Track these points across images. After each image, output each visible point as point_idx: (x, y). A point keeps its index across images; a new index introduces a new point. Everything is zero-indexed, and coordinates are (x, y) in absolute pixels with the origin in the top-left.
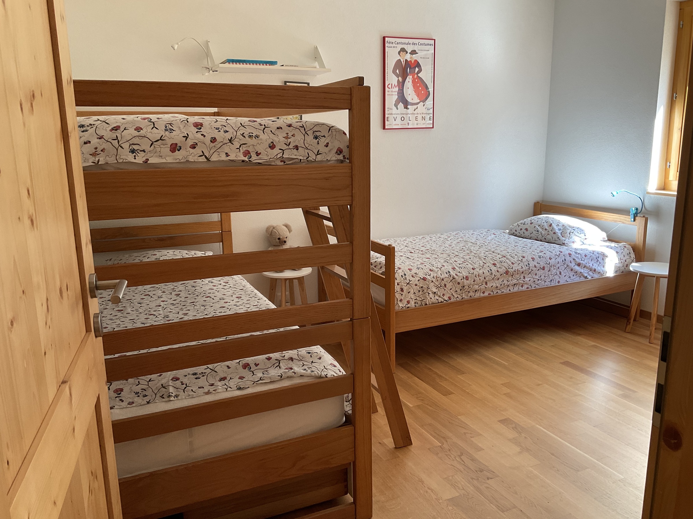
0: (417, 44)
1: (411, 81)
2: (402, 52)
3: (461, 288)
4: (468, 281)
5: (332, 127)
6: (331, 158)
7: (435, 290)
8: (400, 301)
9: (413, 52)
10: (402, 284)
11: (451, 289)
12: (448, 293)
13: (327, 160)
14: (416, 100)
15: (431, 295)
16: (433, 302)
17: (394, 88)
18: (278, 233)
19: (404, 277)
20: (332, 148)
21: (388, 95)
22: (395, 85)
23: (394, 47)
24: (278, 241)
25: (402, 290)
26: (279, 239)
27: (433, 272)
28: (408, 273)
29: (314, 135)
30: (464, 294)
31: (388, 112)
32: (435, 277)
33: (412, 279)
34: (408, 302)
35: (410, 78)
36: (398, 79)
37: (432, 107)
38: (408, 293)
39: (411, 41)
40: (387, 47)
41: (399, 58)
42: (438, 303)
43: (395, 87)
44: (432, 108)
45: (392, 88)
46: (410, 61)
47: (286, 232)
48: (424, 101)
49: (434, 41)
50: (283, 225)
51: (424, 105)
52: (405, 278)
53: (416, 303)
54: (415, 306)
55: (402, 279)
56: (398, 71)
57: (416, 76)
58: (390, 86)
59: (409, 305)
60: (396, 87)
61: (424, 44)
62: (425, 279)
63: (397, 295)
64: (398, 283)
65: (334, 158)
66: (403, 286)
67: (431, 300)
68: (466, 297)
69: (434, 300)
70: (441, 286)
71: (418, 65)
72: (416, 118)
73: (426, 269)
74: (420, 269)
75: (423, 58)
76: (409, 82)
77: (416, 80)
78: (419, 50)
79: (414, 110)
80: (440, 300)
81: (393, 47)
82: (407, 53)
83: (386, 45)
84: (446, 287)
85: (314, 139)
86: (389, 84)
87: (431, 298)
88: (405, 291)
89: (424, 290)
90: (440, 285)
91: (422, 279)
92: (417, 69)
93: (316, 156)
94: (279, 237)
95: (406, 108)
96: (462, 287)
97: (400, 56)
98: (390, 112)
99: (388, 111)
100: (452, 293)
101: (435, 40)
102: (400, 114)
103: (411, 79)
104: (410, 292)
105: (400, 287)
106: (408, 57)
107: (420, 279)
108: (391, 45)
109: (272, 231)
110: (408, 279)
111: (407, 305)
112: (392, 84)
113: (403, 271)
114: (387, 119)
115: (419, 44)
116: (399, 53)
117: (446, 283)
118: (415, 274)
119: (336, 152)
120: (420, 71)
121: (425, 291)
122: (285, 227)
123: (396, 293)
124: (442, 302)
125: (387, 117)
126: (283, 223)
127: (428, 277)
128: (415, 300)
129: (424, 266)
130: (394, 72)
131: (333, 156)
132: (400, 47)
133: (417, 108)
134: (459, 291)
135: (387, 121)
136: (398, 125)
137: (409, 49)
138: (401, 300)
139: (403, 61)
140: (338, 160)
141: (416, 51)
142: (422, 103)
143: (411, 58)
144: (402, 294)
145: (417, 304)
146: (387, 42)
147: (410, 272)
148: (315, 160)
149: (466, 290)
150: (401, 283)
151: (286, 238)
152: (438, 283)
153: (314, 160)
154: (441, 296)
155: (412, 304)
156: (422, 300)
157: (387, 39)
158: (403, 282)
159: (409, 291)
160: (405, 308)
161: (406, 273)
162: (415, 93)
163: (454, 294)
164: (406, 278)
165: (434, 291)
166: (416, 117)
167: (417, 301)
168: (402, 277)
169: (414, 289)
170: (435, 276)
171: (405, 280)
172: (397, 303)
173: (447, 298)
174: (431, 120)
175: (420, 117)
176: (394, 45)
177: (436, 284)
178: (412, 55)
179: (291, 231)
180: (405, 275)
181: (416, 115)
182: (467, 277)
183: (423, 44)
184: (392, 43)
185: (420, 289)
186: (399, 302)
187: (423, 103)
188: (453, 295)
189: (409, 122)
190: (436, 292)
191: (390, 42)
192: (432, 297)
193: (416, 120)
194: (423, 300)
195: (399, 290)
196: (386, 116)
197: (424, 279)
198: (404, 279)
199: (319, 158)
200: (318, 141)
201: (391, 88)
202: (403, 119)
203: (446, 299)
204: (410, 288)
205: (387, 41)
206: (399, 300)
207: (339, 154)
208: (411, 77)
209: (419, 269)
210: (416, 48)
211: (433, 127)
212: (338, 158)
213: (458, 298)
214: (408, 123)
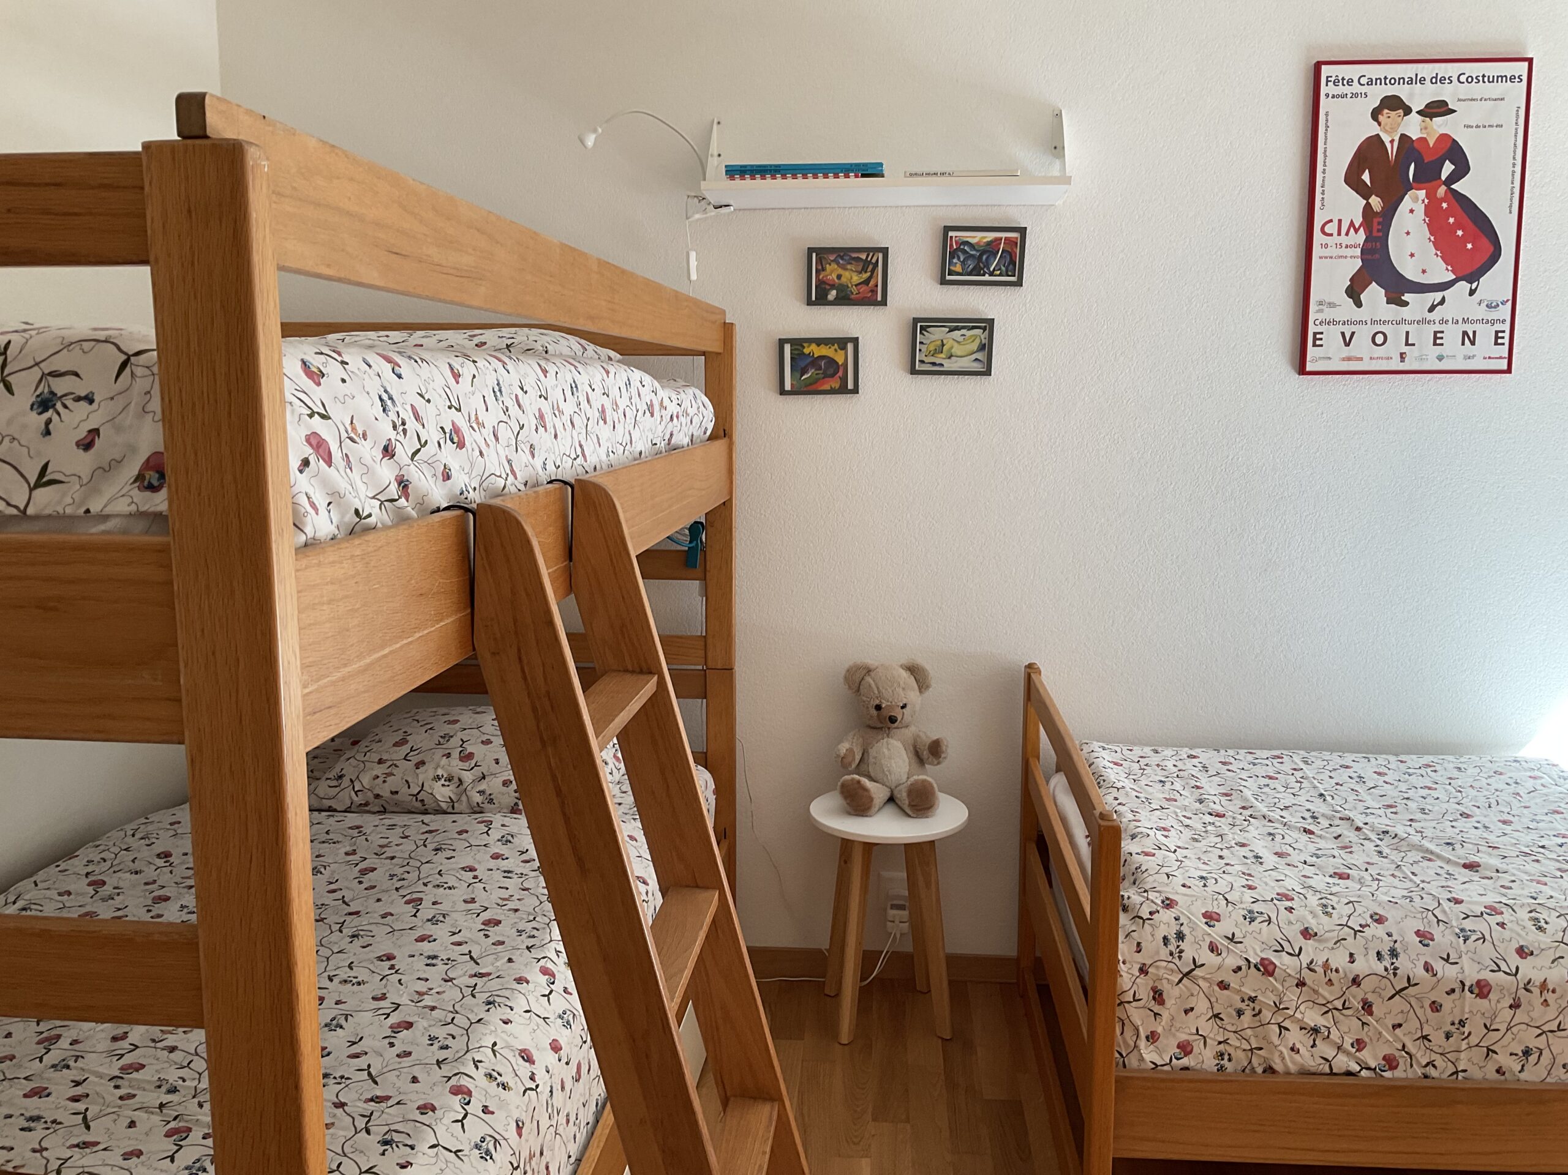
0: (1455, 79)
1: (1420, 209)
2: (1386, 111)
3: (1449, 1028)
4: (1485, 1002)
5: (139, 353)
6: (105, 506)
7: (1313, 1017)
8: (1147, 1038)
9: (1437, 109)
10: (1161, 972)
11: (1400, 1025)
12: (1382, 1040)
13: (88, 511)
14: (1441, 273)
15: (1295, 1036)
16: (1302, 1065)
17: (1347, 234)
18: (878, 688)
19: (1172, 947)
20: (118, 457)
21: (1321, 258)
22: (1352, 224)
23: (1355, 95)
24: (874, 712)
25: (1158, 996)
26: (878, 708)
27: (1316, 944)
28: (1198, 932)
29: (38, 393)
30: (1463, 1055)
31: (1321, 317)
32: (1316, 968)
33: (1206, 956)
34: (1185, 1049)
35: (1415, 199)
36: (1368, 205)
37: (1510, 297)
38: (1186, 1012)
39: (1426, 71)
40: (1327, 95)
41: (1373, 129)
42: (1332, 1074)
43: (1352, 229)
44: (1510, 304)
45: (1339, 234)
46: (1423, 140)
47: (904, 689)
48: (1473, 277)
49: (1526, 64)
50: (901, 666)
51: (1472, 292)
52: (1176, 952)
53: (1226, 1057)
54: (1221, 1068)
55: (1164, 953)
56: (1366, 177)
57: (1442, 190)
58: (1331, 228)
59: (1185, 1061)
60: (1356, 231)
61: (1484, 76)
62: (1270, 968)
63: (1136, 1015)
64: (1144, 964)
65: (122, 506)
66: (1165, 982)
67: (1297, 1057)
68: (1475, 1073)
69: (1308, 1059)
70: (1347, 1005)
71: (1455, 152)
72: (1435, 338)
73: (1290, 923)
74: (1260, 919)
75: (1478, 127)
76: (1412, 211)
77: (1445, 205)
78: (1459, 100)
79: (1432, 309)
80: (1343, 1062)
81: (1349, 95)
82: (1408, 111)
83: (1324, 90)
84: (1371, 1014)
85: (32, 408)
86: (1331, 221)
87: (1292, 1049)
88: (1169, 1003)
89: (1260, 1012)
90: (1342, 1000)
91: (1255, 966)
92: (1448, 168)
93: (31, 490)
94: (877, 702)
95: (1395, 299)
96: (1453, 1024)
97: (1379, 124)
98: (1329, 314)
99: (1321, 311)
100: (1401, 1041)
101: (1530, 61)
102: (1369, 322)
103: (1420, 202)
104: (1192, 1009)
105: (1151, 984)
106: (1413, 127)
107: (1243, 963)
108: (1341, 89)
109: (863, 682)
110: (1188, 956)
111: (1178, 1059)
112: (1340, 221)
113: (1177, 919)
114: (1315, 339)
115: (1463, 78)
116: (1375, 114)
117: (1371, 998)
118: (1226, 942)
119: (140, 478)
120: (1462, 168)
121: (1267, 1015)
122: (904, 674)
123: (1129, 1002)
124: (1349, 1074)
125: (1315, 334)
126: (904, 661)
127: (1283, 961)
128: (1220, 1043)
129: (1282, 909)
130: (1352, 179)
131: (123, 492)
132: (1378, 94)
133: (1442, 302)
134: (1438, 1038)
135: (1314, 345)
136: (1361, 359)
137: (1418, 98)
138: (1152, 1037)
139: (1392, 142)
140: (141, 515)
141: (1447, 104)
142: (1464, 286)
143: (1426, 128)
144: (1156, 1014)
145: (1230, 1060)
146: (1328, 81)
147: (1206, 928)
148: (24, 512)
149: (1474, 1040)
150: (1158, 967)
151: (904, 707)
152: (1331, 993)
153: (14, 512)
154: (1347, 1046)
155: (1204, 1059)
156: (1251, 1050)
157: (1326, 70)
158: (1165, 964)
159: (1188, 1007)
160: (1166, 1068)
161: (1185, 930)
162: (1436, 249)
163: (1410, 1047)
164: (1181, 951)
165: (1313, 1025)
166: (1436, 333)
167: (1231, 1050)
168: (1165, 944)
169: (1213, 1000)
170: (1320, 963)
171: (1176, 961)
172: (1135, 1046)
173: (1375, 1058)
174: (1503, 344)
175: (1451, 335)
176: (1356, 88)
177: (1325, 998)
178: (1428, 119)
179: (928, 687)
180: (1180, 936)
181: (1438, 327)
182: (1482, 983)
183: (1481, 78)
184: (1348, 82)
185: (1243, 1006)
186: (1142, 1043)
187: (1471, 283)
188: (1407, 1053)
189: (1405, 349)
190: (1323, 1029)
191: (1340, 78)
192: (1298, 1046)
193: (1435, 344)
194: (1256, 1048)
195: (1145, 994)
196: (1312, 329)
197: (1266, 968)
198: (1171, 954)
199: (45, 500)
200: (49, 422)
201: (1335, 234)
202: (1379, 339)
203: (1373, 1065)
204: (1195, 993)
205: (1327, 77)
206: (1143, 1035)
207: (152, 488)
208: (1422, 194)
209: (1252, 920)
210: (1445, 93)
211: (1509, 371)
212: (142, 509)
213: (1434, 1066)
214: (1402, 354)
